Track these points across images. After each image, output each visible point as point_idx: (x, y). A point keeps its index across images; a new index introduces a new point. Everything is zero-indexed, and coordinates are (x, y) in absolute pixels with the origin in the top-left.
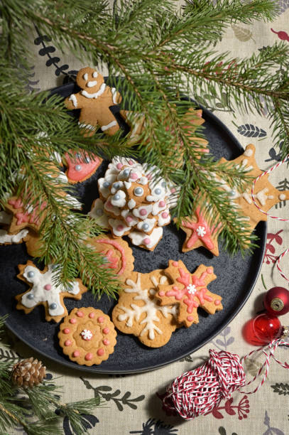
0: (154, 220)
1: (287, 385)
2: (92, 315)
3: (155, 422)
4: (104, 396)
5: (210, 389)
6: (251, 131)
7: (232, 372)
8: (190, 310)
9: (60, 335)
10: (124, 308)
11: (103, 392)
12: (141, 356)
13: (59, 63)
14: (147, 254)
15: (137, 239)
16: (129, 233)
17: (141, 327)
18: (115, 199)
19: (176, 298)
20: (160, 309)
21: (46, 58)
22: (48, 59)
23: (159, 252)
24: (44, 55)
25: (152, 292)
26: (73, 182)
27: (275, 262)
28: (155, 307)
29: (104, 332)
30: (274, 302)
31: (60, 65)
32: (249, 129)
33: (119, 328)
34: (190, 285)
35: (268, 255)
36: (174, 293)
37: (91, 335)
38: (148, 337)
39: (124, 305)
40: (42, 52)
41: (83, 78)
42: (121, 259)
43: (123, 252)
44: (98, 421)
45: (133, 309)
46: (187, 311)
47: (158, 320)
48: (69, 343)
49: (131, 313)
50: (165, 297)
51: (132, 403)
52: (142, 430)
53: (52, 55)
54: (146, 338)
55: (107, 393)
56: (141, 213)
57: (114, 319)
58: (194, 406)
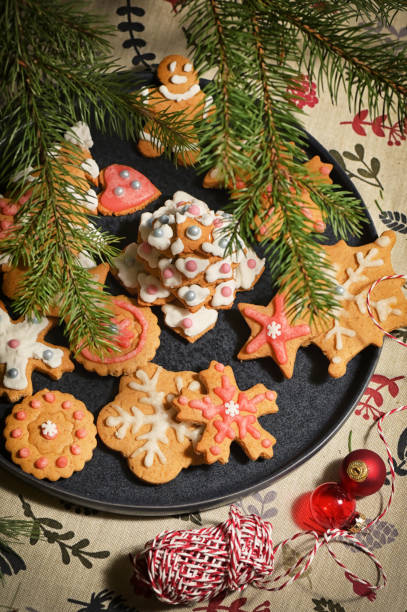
0: (206, 291)
1: (338, 605)
2: (68, 405)
3: (113, 596)
4: (47, 533)
5: (211, 559)
6: (400, 222)
7: (253, 544)
8: (219, 438)
9: (10, 419)
10: (119, 409)
11: (48, 528)
12: (124, 491)
13: (143, 48)
14: (183, 346)
15: (173, 317)
16: (163, 302)
17: (136, 444)
18: (155, 235)
19: (204, 415)
20: (175, 426)
21: (126, 36)
22: (129, 37)
23: (202, 349)
24: (124, 30)
25: (170, 398)
26: (106, 211)
27: (377, 419)
28: (168, 421)
29: (77, 434)
30: (355, 464)
31: (143, 51)
32: (398, 219)
33: (102, 437)
34: (232, 402)
35: (370, 407)
36: (204, 406)
37: (56, 432)
38: (143, 463)
39: (121, 405)
40: (123, 27)
41: (169, 67)
42: (140, 337)
43: (145, 328)
44: (24, 568)
45: (133, 414)
46: (215, 438)
47: (166, 441)
48: (17, 433)
49: (127, 418)
50: (187, 406)
51: (86, 557)
52: (89, 601)
53: (136, 35)
54: (139, 463)
55: (53, 530)
56: (188, 267)
57: (100, 421)
58: (177, 577)
